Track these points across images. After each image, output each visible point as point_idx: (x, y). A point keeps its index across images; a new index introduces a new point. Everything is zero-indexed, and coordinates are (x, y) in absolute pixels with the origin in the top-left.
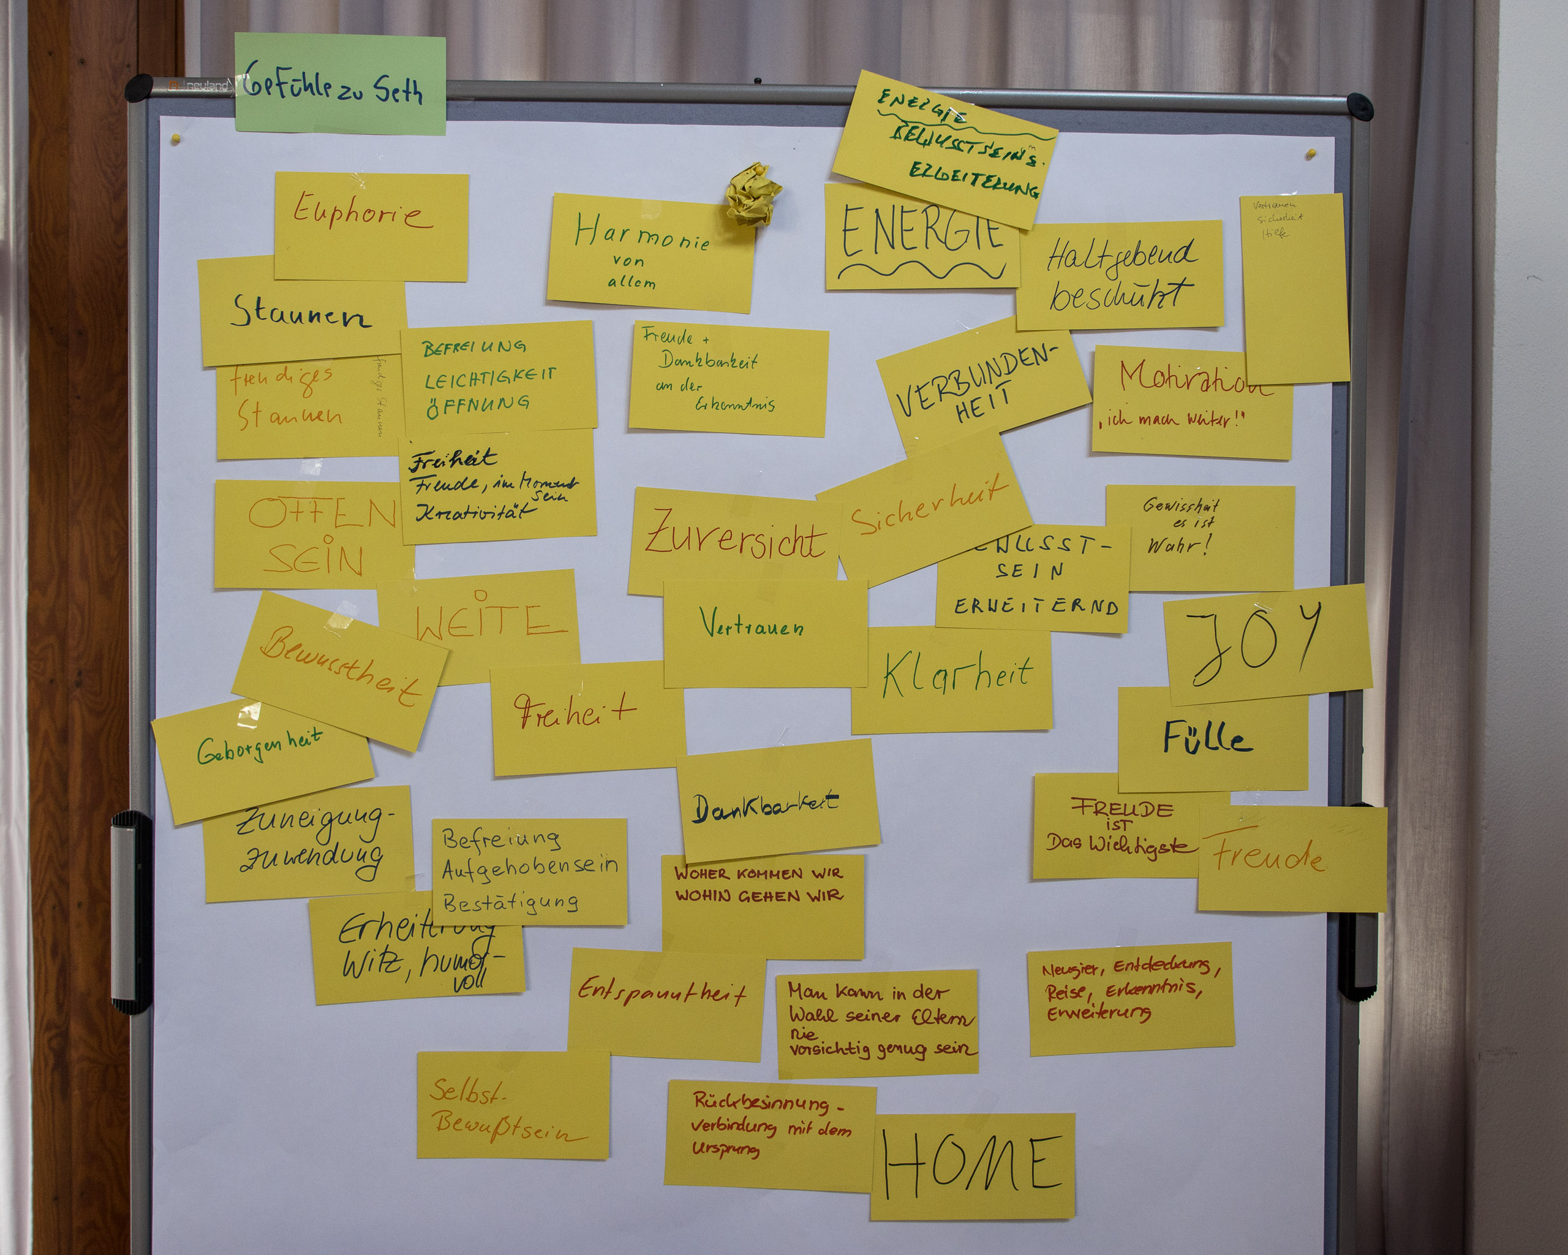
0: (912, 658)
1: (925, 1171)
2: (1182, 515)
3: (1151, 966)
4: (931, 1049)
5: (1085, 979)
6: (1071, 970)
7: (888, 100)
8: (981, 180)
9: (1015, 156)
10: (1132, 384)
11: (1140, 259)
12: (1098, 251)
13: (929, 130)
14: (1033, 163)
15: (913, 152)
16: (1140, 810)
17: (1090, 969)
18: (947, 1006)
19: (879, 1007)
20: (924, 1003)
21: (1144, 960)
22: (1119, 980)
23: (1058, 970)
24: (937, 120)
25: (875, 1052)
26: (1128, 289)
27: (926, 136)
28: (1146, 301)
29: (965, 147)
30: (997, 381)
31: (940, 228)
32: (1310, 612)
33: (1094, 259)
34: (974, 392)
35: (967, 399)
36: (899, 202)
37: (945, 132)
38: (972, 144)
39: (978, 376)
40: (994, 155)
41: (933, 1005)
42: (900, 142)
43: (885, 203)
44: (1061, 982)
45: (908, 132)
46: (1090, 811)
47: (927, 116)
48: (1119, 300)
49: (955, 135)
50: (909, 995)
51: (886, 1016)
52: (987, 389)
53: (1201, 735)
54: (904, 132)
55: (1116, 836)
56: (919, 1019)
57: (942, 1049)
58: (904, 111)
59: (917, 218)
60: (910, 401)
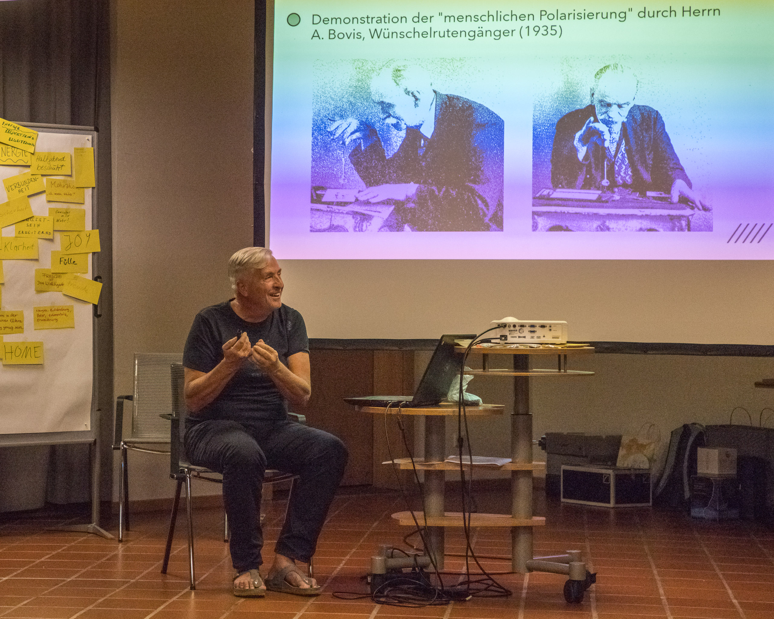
0: (10, 244)
1: (13, 354)
2: (63, 214)
3: (58, 310)
4: (14, 327)
5: (45, 313)
6: (42, 310)
7: (4, 124)
8: (23, 142)
9: (29, 137)
10: (53, 186)
11: (54, 160)
12: (46, 158)
13: (12, 131)
14: (33, 139)
15: (10, 136)
16: (55, 277)
17: (45, 310)
18: (17, 318)
19: (4, 318)
20: (12, 318)
21: (56, 309)
22: (51, 313)
23: (39, 311)
24: (14, 129)
25: (3, 328)
26: (52, 166)
27: (12, 132)
28: (56, 169)
29: (20, 135)
30: (26, 185)
31: (15, 152)
32: (88, 235)
33: (45, 160)
34: (22, 187)
35: (20, 188)
36: (6, 146)
37: (15, 131)
38: (21, 134)
39: (23, 184)
40: (25, 137)
41: (14, 318)
42: (7, 133)
43: (4, 146)
44: (40, 313)
45: (8, 131)
46: (45, 276)
47: (12, 128)
48: (50, 168)
49: (18, 132)
50: (10, 315)
51: (5, 321)
52: (25, 186)
53: (67, 261)
54: (7, 131)
55: (51, 282)
56: (12, 321)
57: (16, 328)
58: (7, 126)
59: (10, 150)
60: (9, 189)
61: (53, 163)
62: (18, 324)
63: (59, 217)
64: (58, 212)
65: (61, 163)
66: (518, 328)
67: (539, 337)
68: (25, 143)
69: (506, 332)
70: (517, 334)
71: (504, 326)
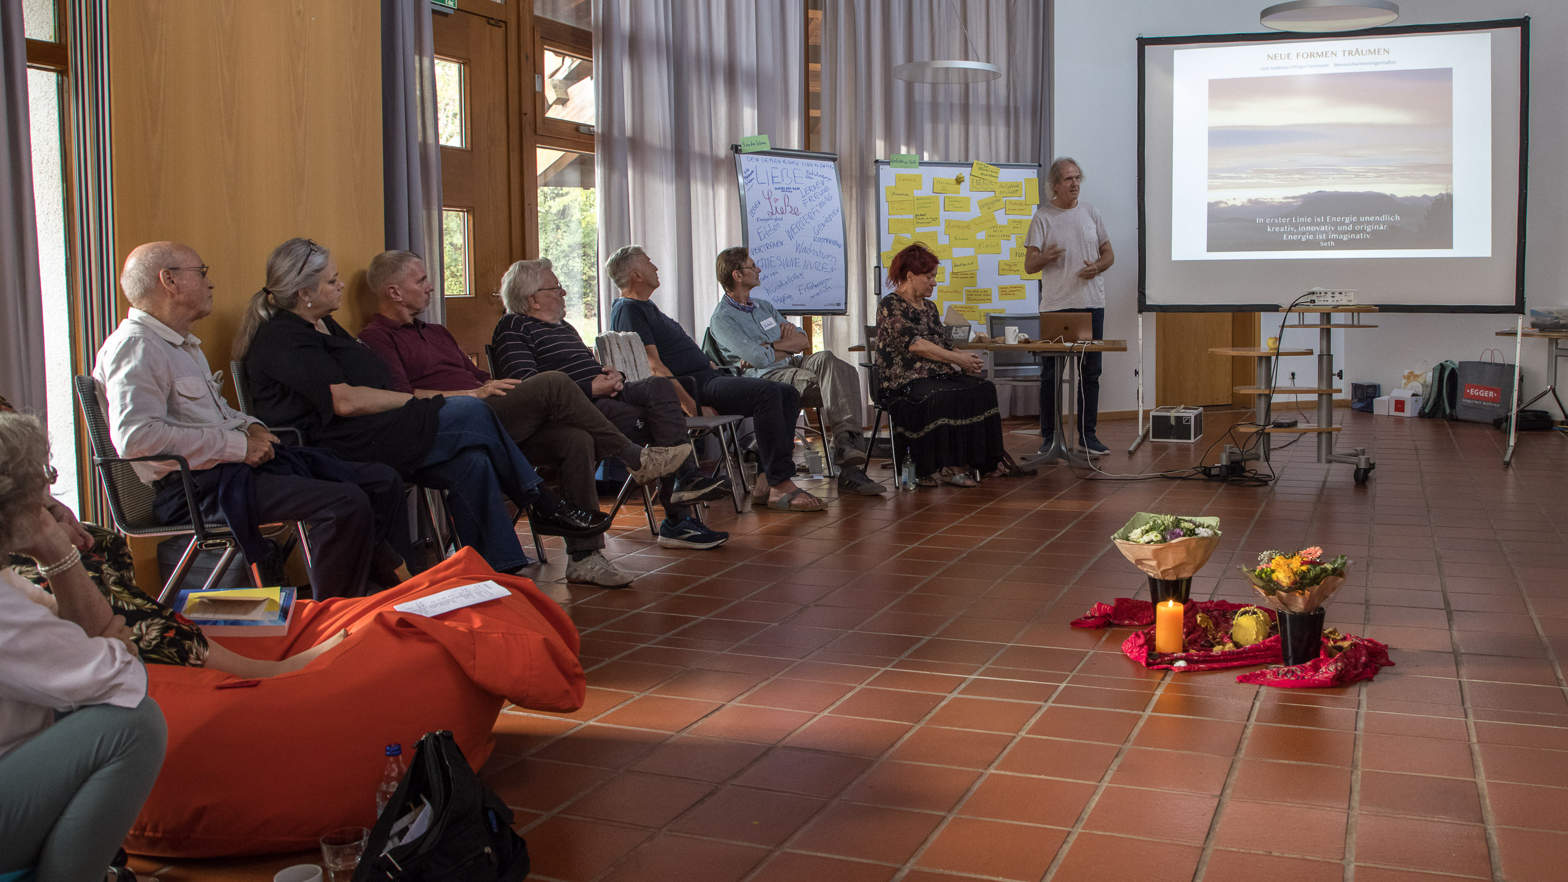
0: (983, 244)
2: (1017, 223)
3: (1014, 288)
4: (986, 299)
5: (1006, 289)
6: (1004, 288)
8: (990, 175)
9: (995, 172)
11: (1011, 187)
12: (1005, 186)
13: (983, 168)
15: (981, 171)
16: (1013, 265)
20: (984, 293)
22: (1010, 290)
23: (1002, 288)
26: (1010, 191)
28: (1012, 192)
30: (993, 203)
31: (985, 182)
34: (990, 205)
35: (989, 207)
36: (979, 179)
37: (985, 169)
38: (989, 170)
39: (990, 202)
40: (992, 172)
41: (986, 293)
44: (1003, 290)
45: (980, 169)
46: (1006, 265)
47: (983, 166)
50: (982, 292)
51: (979, 295)
52: (992, 205)
55: (1010, 268)
56: (984, 295)
58: (979, 166)
59: (982, 181)
60: (981, 207)
61: (1010, 189)
62: (988, 297)
63: (1015, 225)
64: (1014, 222)
65: (1016, 189)
66: (1323, 294)
67: (1337, 301)
68: (992, 176)
69: (1314, 297)
70: (1322, 299)
71: (1313, 293)
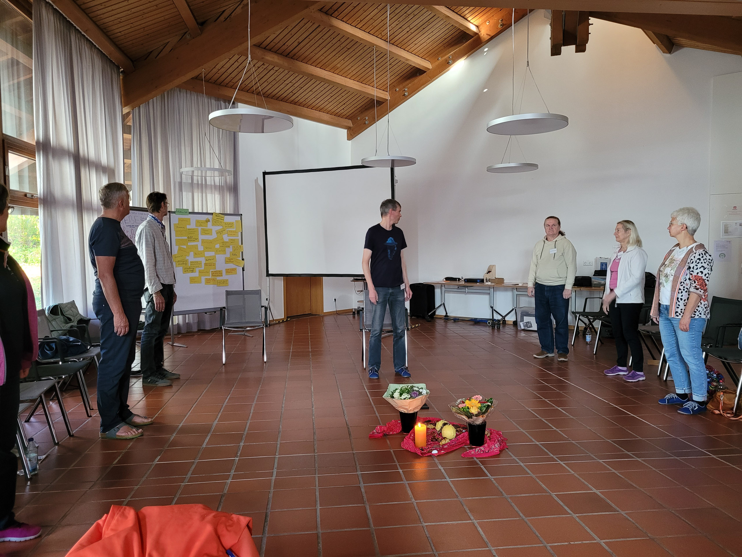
1: (220, 283)
6: (228, 270)
20: (219, 272)
24: (218, 215)
35: (220, 233)
38: (220, 217)
59: (217, 222)
60: (217, 233)
61: (229, 225)
62: (221, 274)
63: (232, 241)
65: (232, 225)
68: (221, 219)
